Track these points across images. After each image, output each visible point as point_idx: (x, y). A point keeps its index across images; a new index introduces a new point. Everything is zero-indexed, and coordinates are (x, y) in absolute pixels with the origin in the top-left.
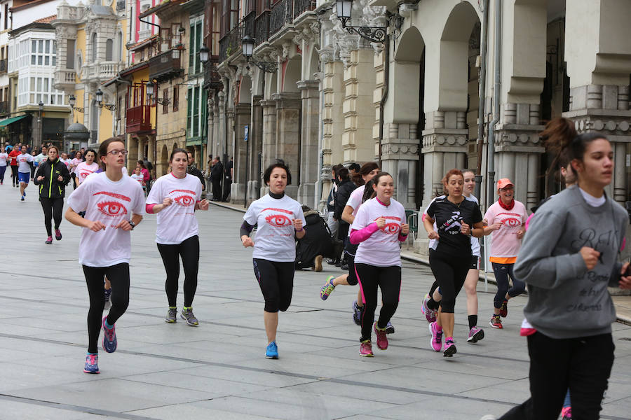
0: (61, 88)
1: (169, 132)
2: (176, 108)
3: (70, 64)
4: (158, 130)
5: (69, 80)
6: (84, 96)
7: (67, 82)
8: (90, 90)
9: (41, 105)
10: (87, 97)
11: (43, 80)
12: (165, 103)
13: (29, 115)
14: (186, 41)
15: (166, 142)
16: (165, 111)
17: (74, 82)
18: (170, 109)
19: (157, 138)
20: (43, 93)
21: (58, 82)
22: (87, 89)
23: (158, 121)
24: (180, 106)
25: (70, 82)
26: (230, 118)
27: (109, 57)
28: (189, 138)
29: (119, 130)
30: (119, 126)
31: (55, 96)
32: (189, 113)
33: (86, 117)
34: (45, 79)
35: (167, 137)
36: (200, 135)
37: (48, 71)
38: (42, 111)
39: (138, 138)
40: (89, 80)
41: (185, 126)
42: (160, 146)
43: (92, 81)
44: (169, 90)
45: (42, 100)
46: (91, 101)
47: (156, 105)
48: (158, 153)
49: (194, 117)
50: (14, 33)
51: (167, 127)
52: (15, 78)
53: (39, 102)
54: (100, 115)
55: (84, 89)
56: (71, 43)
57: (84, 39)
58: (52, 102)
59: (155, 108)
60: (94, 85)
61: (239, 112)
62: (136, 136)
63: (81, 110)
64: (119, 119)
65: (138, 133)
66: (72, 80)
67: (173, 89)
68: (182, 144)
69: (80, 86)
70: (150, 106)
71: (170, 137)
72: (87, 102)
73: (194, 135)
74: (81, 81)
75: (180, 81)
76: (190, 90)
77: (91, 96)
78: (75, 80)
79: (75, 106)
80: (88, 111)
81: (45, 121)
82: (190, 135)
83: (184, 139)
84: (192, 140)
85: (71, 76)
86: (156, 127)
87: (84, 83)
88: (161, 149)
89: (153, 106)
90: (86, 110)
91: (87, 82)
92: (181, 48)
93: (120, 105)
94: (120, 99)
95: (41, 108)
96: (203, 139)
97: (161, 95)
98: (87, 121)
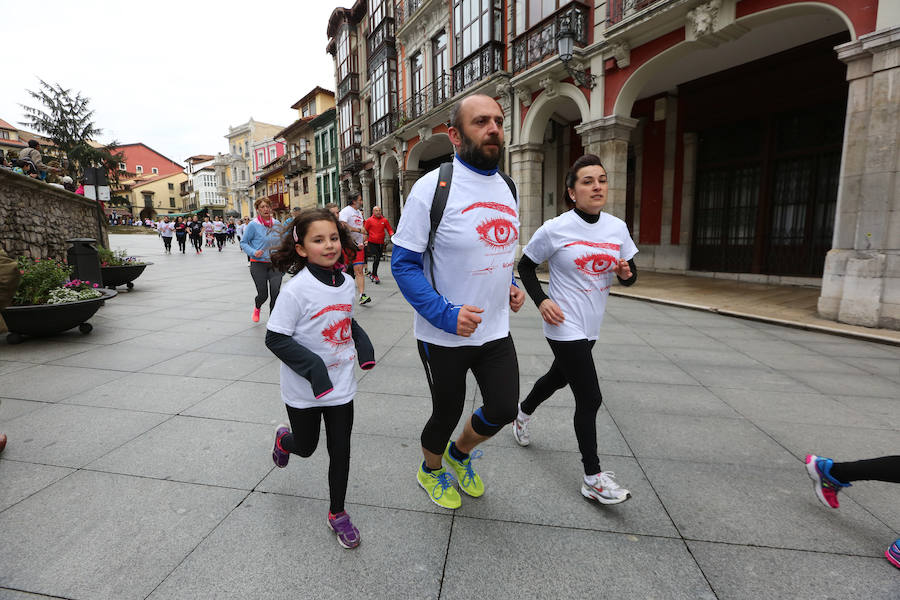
0: (221, 195)
2: (306, 192)
3: (224, 183)
5: (224, 191)
6: (233, 198)
8: (236, 195)
12: (296, 188)
13: (206, 209)
14: (312, 148)
16: (296, 195)
18: (301, 192)
20: (211, 199)
21: (220, 192)
22: (234, 194)
23: (291, 201)
24: (310, 190)
27: (244, 179)
31: (217, 199)
32: (319, 193)
33: (235, 207)
34: (212, 192)
37: (213, 189)
38: (212, 207)
40: (234, 190)
41: (316, 202)
43: (236, 191)
44: (299, 181)
45: (212, 202)
46: (236, 200)
47: (288, 192)
49: (325, 195)
50: (195, 174)
52: (197, 193)
53: (210, 203)
54: (242, 206)
56: (223, 174)
57: (230, 171)
58: (216, 203)
59: (288, 194)
60: (238, 192)
61: (406, 178)
63: (232, 205)
65: (275, 210)
67: (302, 180)
69: (230, 193)
70: (283, 193)
72: (234, 201)
74: (231, 191)
75: (308, 175)
76: (319, 179)
77: (236, 198)
78: (227, 191)
79: (229, 203)
80: (236, 204)
81: (214, 210)
85: (225, 189)
89: (285, 193)
90: (234, 204)
92: (307, 153)
94: (259, 192)
95: (211, 205)
97: (292, 185)
98: (236, 209)
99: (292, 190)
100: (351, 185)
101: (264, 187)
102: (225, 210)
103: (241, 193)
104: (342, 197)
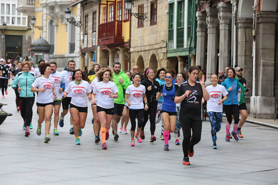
0: (24, 11)
1: (146, 44)
2: (153, 22)
4: (132, 42)
5: (30, 4)
6: (43, 17)
7: (28, 6)
8: (48, 12)
9: (4, 25)
10: (45, 18)
11: (5, 5)
12: (141, 17)
15: (142, 54)
16: (140, 25)
17: (33, 6)
18: (147, 22)
19: (132, 50)
20: (5, 15)
21: (21, 6)
22: (45, 11)
23: (132, 34)
24: (159, 20)
25: (31, 6)
26: (240, 28)
28: (171, 49)
29: (85, 43)
30: (86, 39)
31: (15, 18)
32: (171, 26)
33: (44, 34)
34: (7, 4)
35: (143, 49)
36: (185, 46)
38: (5, 30)
39: (109, 49)
40: (47, 4)
41: (166, 39)
42: (134, 57)
43: (50, 5)
44: (145, 6)
45: (5, 21)
46: (48, 21)
47: (129, 20)
48: (132, 64)
49: (178, 30)
51: (143, 40)
53: (3, 23)
54: (57, 32)
55: (43, 11)
58: (13, 23)
59: (128, 23)
60: (52, 8)
61: (260, 20)
62: (106, 48)
63: (41, 28)
64: (86, 33)
65: (109, 46)
66: (32, 4)
67: (149, 4)
68: (162, 55)
69: (39, 9)
70: (122, 21)
71: (147, 48)
72: (45, 22)
73: (178, 47)
74: (41, 5)
76: (171, 5)
77: (49, 17)
78: (34, 4)
79: (35, 25)
80: (46, 29)
81: (7, 37)
82: (173, 47)
83: (164, 50)
84: (175, 51)
85: (31, 1)
86: (130, 40)
87: (43, 7)
88: (136, 60)
89: (125, 21)
90: (44, 28)
91: (46, 5)
93: (86, 22)
94: (87, 16)
95: (4, 27)
96: (190, 50)
97: (135, 10)
98: (46, 37)
99: (135, 20)
100: (208, 19)
101: (96, 8)
102: (26, 36)
103: (57, 10)
104: (199, 34)
